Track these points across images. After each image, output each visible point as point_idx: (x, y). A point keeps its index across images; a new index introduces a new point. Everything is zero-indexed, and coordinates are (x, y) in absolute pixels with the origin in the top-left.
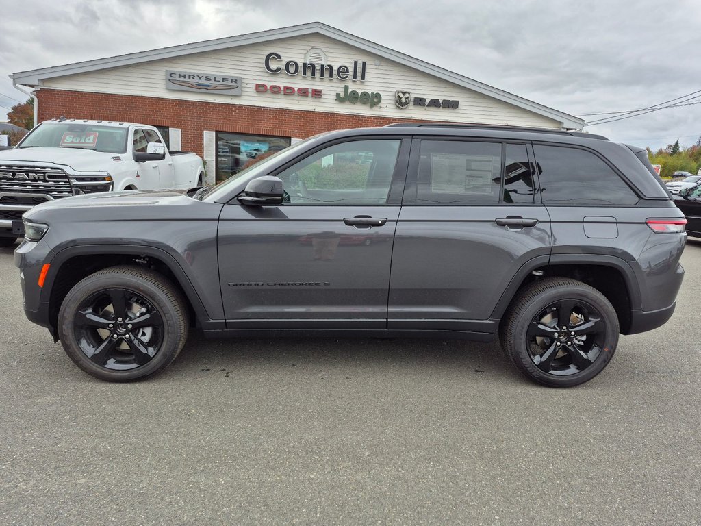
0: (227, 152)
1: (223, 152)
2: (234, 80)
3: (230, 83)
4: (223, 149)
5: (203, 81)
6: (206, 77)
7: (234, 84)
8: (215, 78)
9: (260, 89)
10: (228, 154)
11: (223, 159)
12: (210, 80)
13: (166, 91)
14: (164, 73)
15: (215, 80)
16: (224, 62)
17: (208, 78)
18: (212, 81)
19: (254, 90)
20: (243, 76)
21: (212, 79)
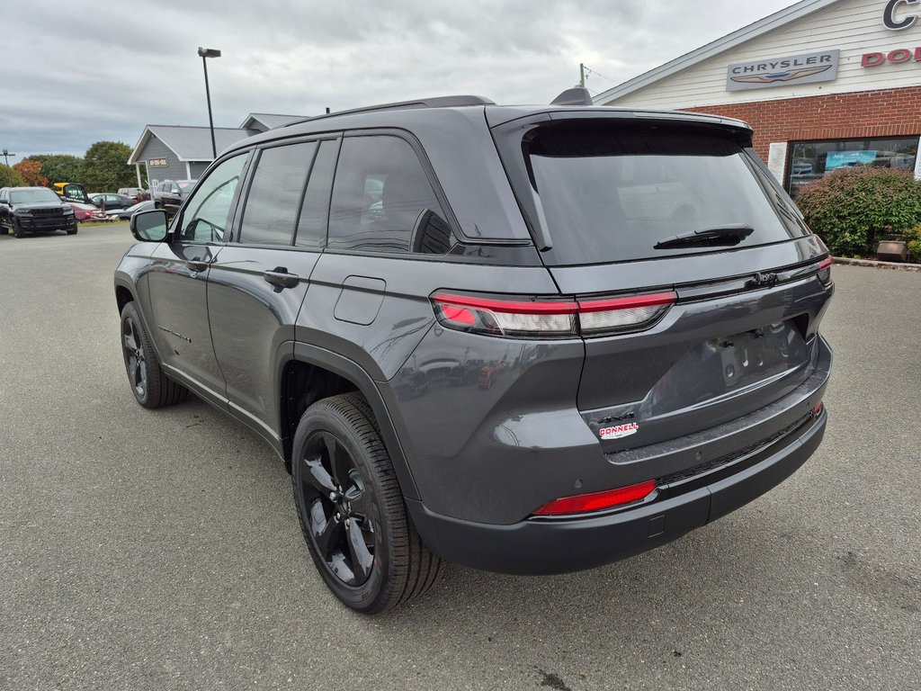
0: (809, 172)
1: (802, 173)
2: (826, 57)
3: (818, 64)
4: (802, 167)
5: (778, 70)
6: (782, 63)
7: (825, 63)
8: (796, 61)
9: (871, 61)
10: (810, 175)
11: (801, 183)
12: (788, 65)
13: (726, 94)
14: (726, 70)
15: (795, 64)
16: (815, 32)
17: (785, 63)
18: (792, 67)
19: (859, 66)
20: (842, 48)
21: (792, 63)
